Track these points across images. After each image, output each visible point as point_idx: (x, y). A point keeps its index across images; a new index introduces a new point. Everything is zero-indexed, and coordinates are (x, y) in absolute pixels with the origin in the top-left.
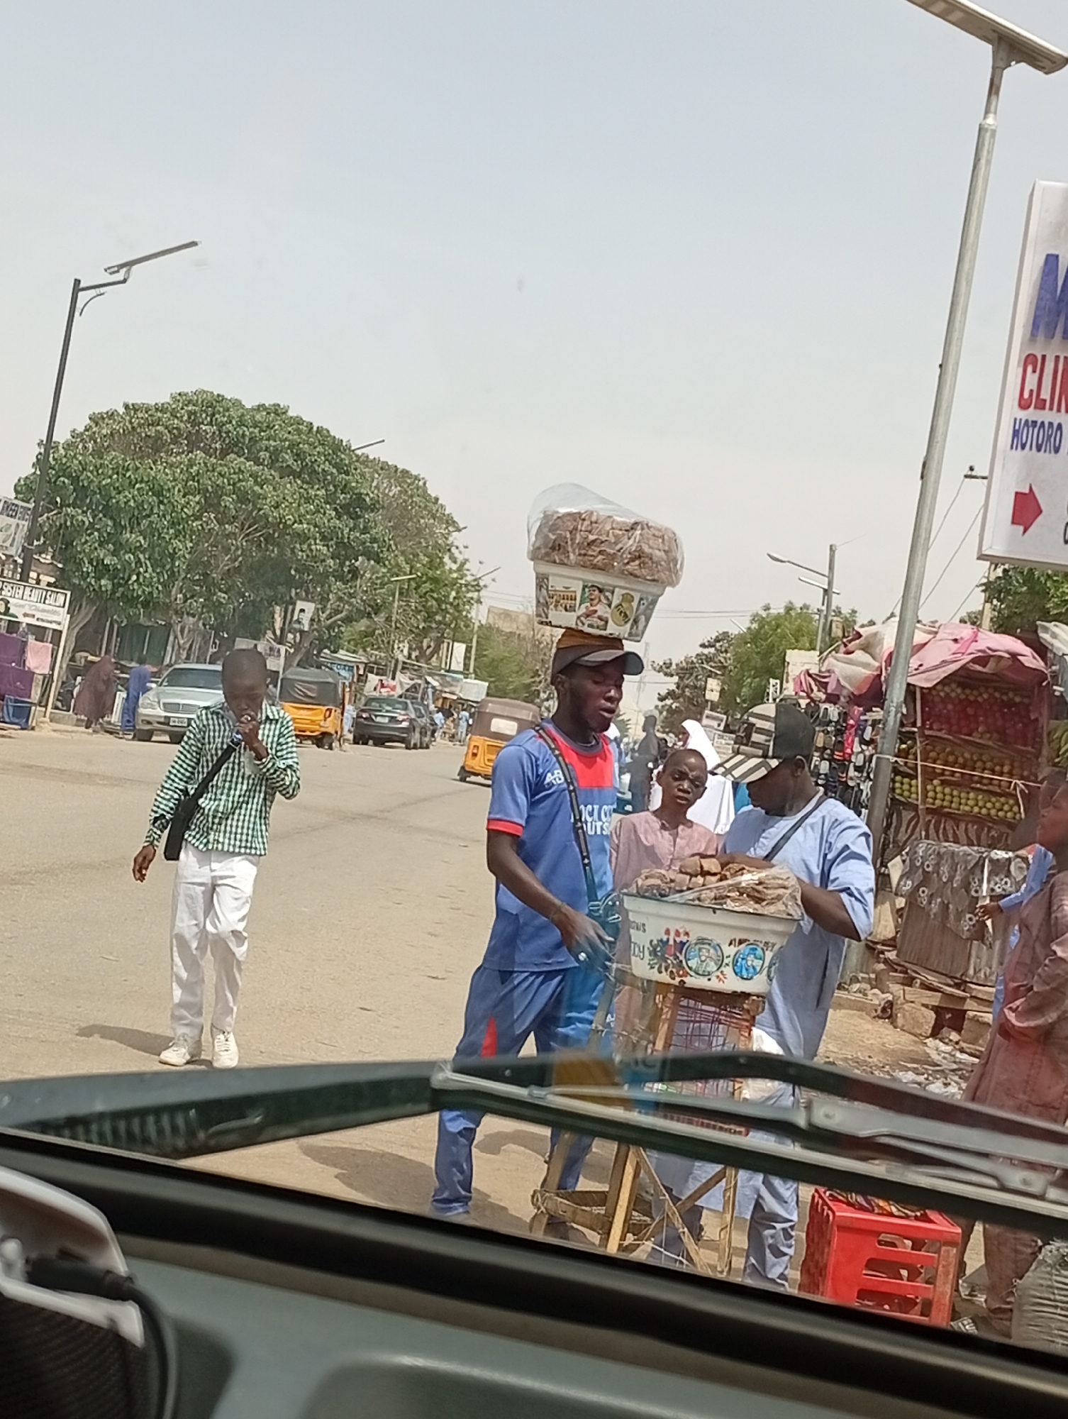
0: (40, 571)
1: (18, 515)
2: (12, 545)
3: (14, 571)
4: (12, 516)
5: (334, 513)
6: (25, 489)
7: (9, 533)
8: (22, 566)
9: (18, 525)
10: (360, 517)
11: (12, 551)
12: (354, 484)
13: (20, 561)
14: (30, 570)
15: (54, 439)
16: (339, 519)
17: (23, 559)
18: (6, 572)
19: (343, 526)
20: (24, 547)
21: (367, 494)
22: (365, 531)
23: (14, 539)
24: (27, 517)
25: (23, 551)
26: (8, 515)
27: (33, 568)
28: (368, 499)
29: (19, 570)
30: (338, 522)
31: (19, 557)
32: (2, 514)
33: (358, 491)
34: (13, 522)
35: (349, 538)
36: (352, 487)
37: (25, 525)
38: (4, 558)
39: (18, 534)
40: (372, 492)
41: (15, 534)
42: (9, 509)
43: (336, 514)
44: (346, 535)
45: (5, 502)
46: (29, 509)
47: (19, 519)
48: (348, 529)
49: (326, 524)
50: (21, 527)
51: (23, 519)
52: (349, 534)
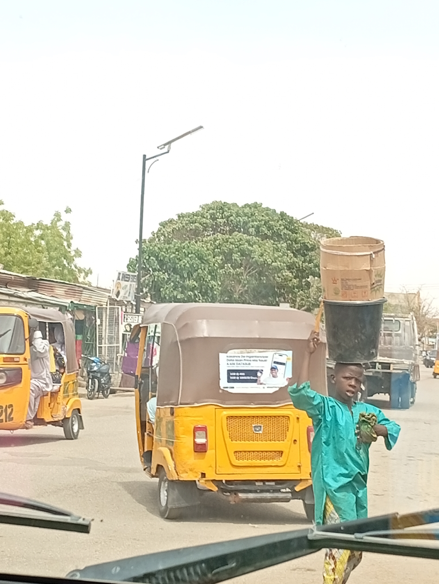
0: (145, 307)
1: (130, 280)
2: (129, 296)
3: (132, 308)
4: (127, 281)
5: (292, 255)
6: (131, 265)
7: (127, 290)
8: (136, 306)
9: (131, 285)
10: (307, 255)
11: (129, 299)
12: (300, 239)
13: (134, 303)
15: (143, 238)
16: (296, 257)
17: (136, 302)
18: (128, 310)
19: (299, 261)
20: (135, 295)
21: (308, 242)
22: (310, 262)
23: (130, 293)
24: (135, 280)
25: (135, 298)
26: (125, 281)
27: (141, 306)
28: (308, 245)
29: (134, 308)
30: (295, 259)
31: (134, 301)
32: (122, 280)
33: (303, 242)
34: (128, 284)
35: (302, 266)
36: (300, 240)
37: (135, 285)
38: (126, 303)
39: (131, 289)
40: (311, 241)
41: (130, 290)
42: (125, 277)
43: (294, 255)
44: (301, 265)
45: (123, 274)
46: (135, 276)
47: (131, 282)
48: (301, 262)
49: (289, 261)
50: (132, 285)
51: (133, 281)
52: (302, 264)
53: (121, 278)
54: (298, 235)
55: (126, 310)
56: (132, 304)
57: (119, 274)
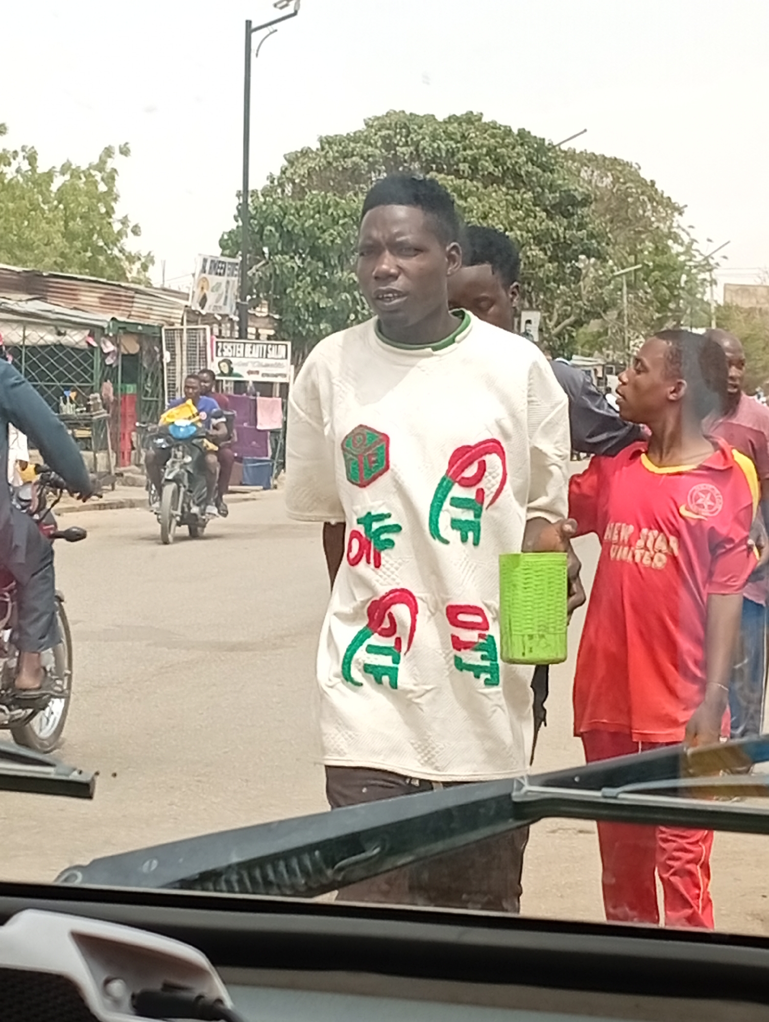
0: (257, 325)
1: (227, 272)
2: (225, 304)
3: (232, 329)
4: (220, 274)
5: (544, 215)
6: (229, 244)
7: (220, 292)
8: (239, 323)
9: (228, 282)
10: (573, 214)
11: (226, 310)
12: (560, 182)
13: (236, 319)
14: (247, 326)
15: (250, 188)
16: (551, 219)
17: (239, 316)
18: (223, 332)
19: (558, 226)
20: (237, 303)
21: (576, 190)
22: (581, 226)
23: (226, 298)
24: (236, 273)
25: (237, 308)
26: (217, 274)
27: (250, 323)
28: (576, 194)
29: (237, 328)
30: (550, 223)
31: (235, 314)
32: (210, 273)
33: (566, 188)
34: (223, 279)
35: (565, 238)
36: (560, 185)
37: (235, 281)
38: (219, 318)
39: (229, 291)
40: (582, 187)
41: (227, 292)
42: (216, 267)
43: (547, 216)
44: (562, 236)
45: (212, 261)
46: (237, 264)
47: (228, 275)
48: (563, 229)
49: (539, 228)
50: (231, 283)
51: (232, 275)
52: (564, 233)
53: (207, 268)
54: (556, 176)
55: (220, 331)
56: (231, 320)
57: (205, 260)
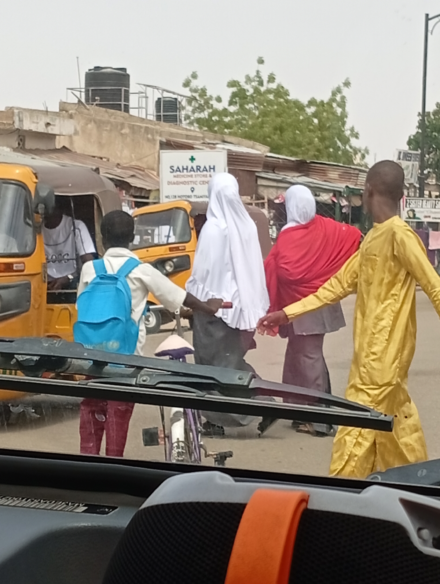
0: (430, 189)
1: (413, 159)
2: (411, 177)
3: (415, 192)
4: (409, 160)
6: (413, 142)
7: (409, 171)
8: (420, 189)
11: (412, 181)
14: (424, 190)
15: (427, 110)
17: (419, 185)
18: (410, 194)
23: (412, 174)
24: (418, 159)
25: (418, 179)
27: (426, 188)
29: (418, 191)
31: (417, 183)
32: (403, 160)
34: (410, 163)
38: (408, 185)
39: (414, 170)
42: (406, 156)
45: (404, 153)
46: (418, 154)
50: (415, 165)
51: (416, 161)
53: (401, 157)
56: (415, 187)
